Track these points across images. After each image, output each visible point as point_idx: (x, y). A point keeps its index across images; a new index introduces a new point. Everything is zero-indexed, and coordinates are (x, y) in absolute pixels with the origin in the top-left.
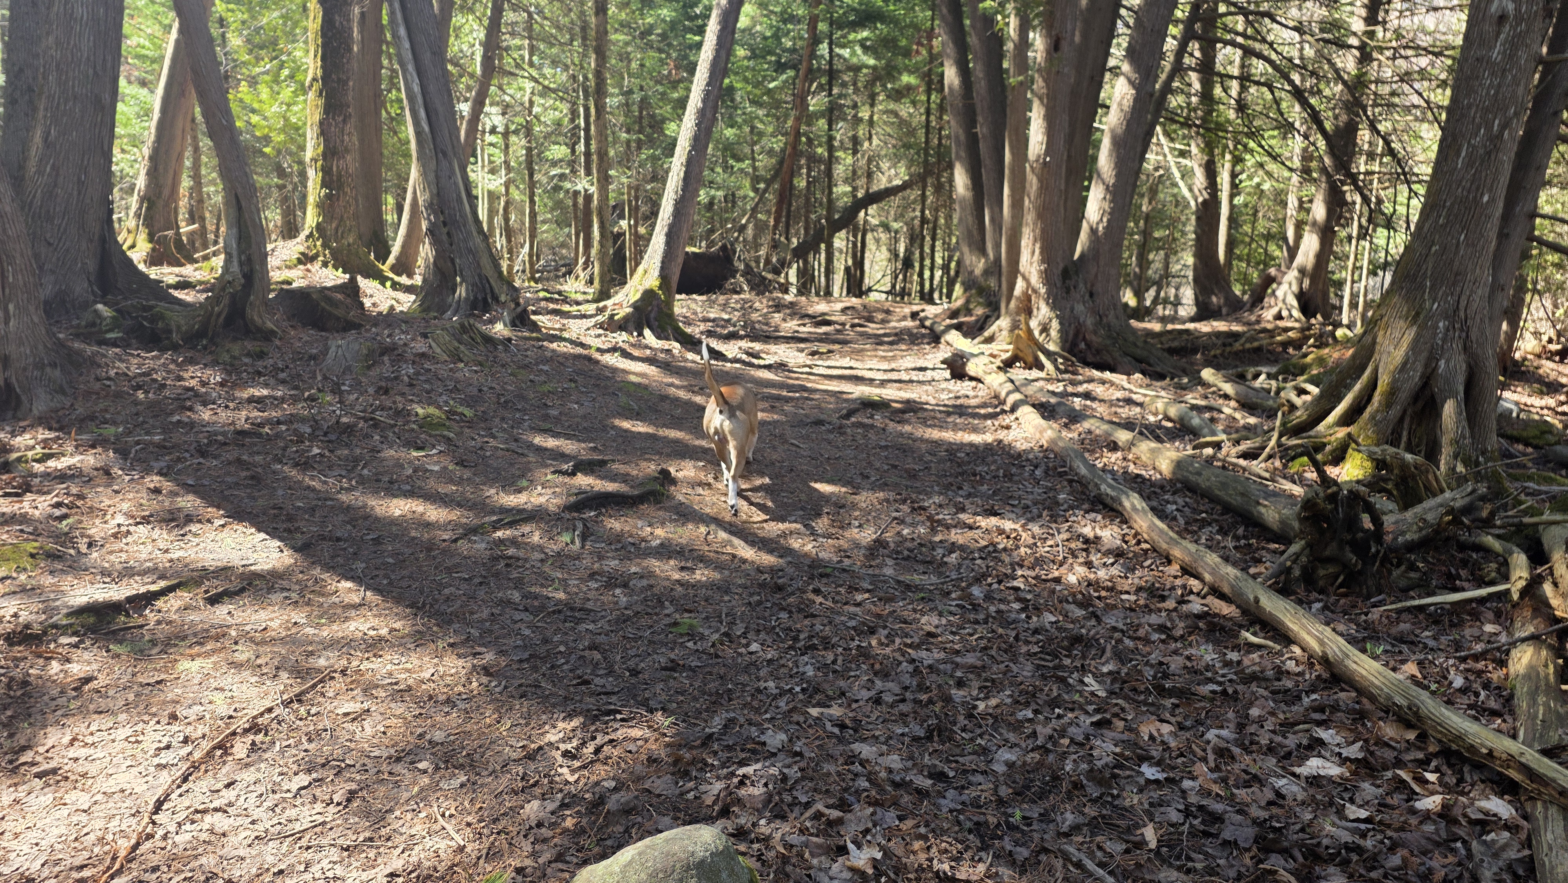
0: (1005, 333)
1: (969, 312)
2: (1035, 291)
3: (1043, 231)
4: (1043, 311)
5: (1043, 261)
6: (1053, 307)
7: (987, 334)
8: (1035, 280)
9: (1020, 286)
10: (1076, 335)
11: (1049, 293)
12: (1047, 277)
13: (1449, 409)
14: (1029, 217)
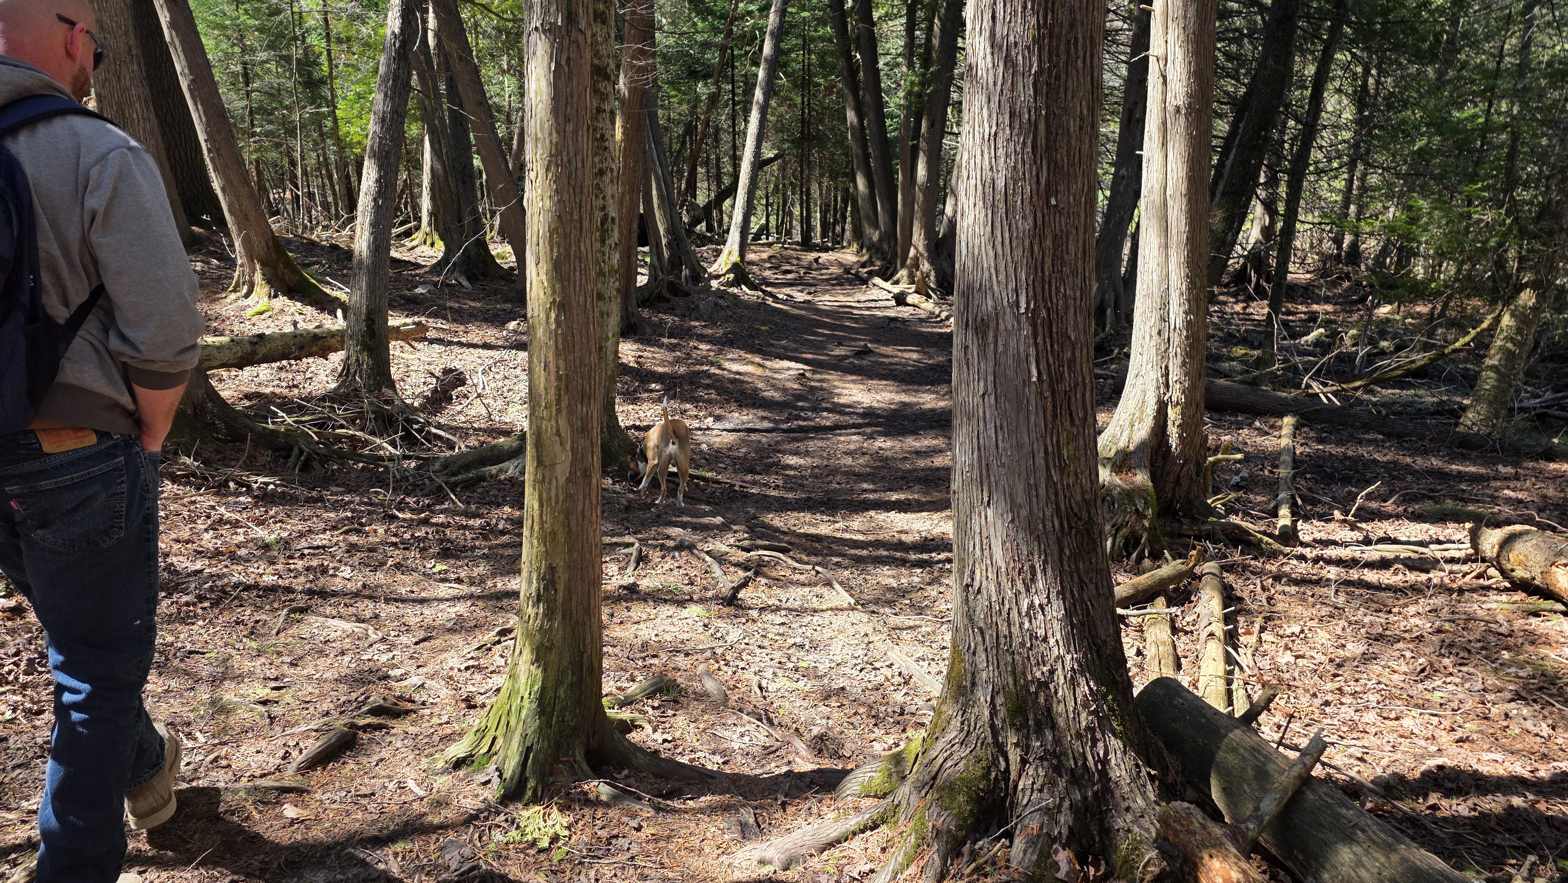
0: (905, 278)
1: (872, 264)
2: (921, 255)
3: (926, 223)
4: (926, 266)
5: (926, 239)
6: (931, 264)
7: (895, 278)
8: (921, 249)
9: (912, 252)
10: (943, 277)
11: (929, 256)
12: (928, 247)
14: (918, 215)
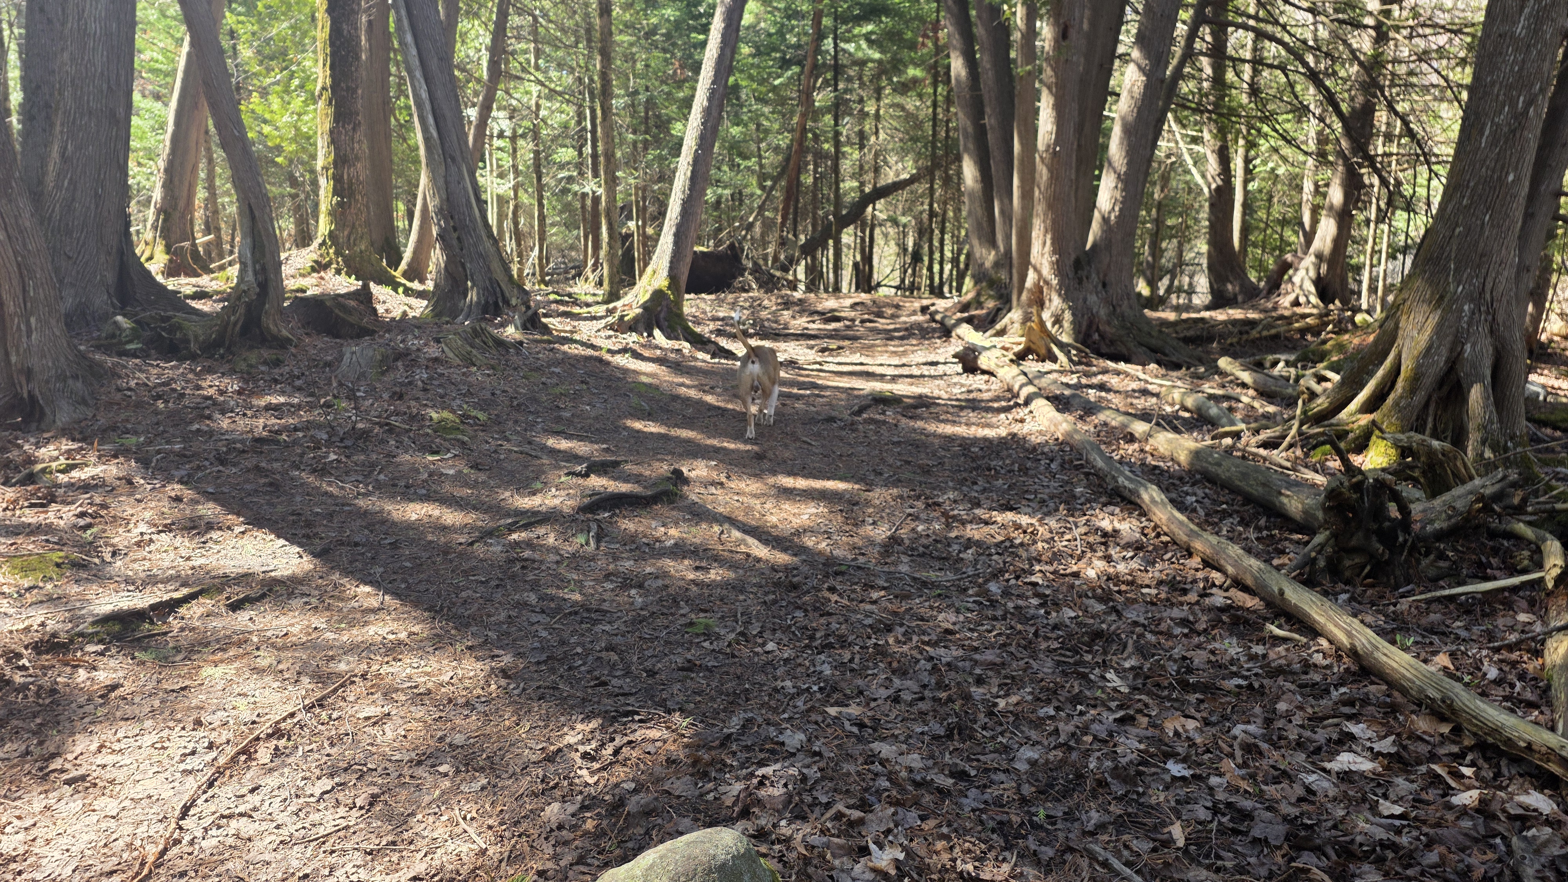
0: (1017, 326)
2: (1047, 283)
3: (1054, 222)
4: (1055, 303)
5: (1054, 252)
6: (1065, 298)
7: (998, 327)
8: (1047, 271)
9: (1031, 278)
10: (1089, 326)
11: (1061, 284)
12: (1059, 268)
13: (1476, 395)
14: (1040, 208)
